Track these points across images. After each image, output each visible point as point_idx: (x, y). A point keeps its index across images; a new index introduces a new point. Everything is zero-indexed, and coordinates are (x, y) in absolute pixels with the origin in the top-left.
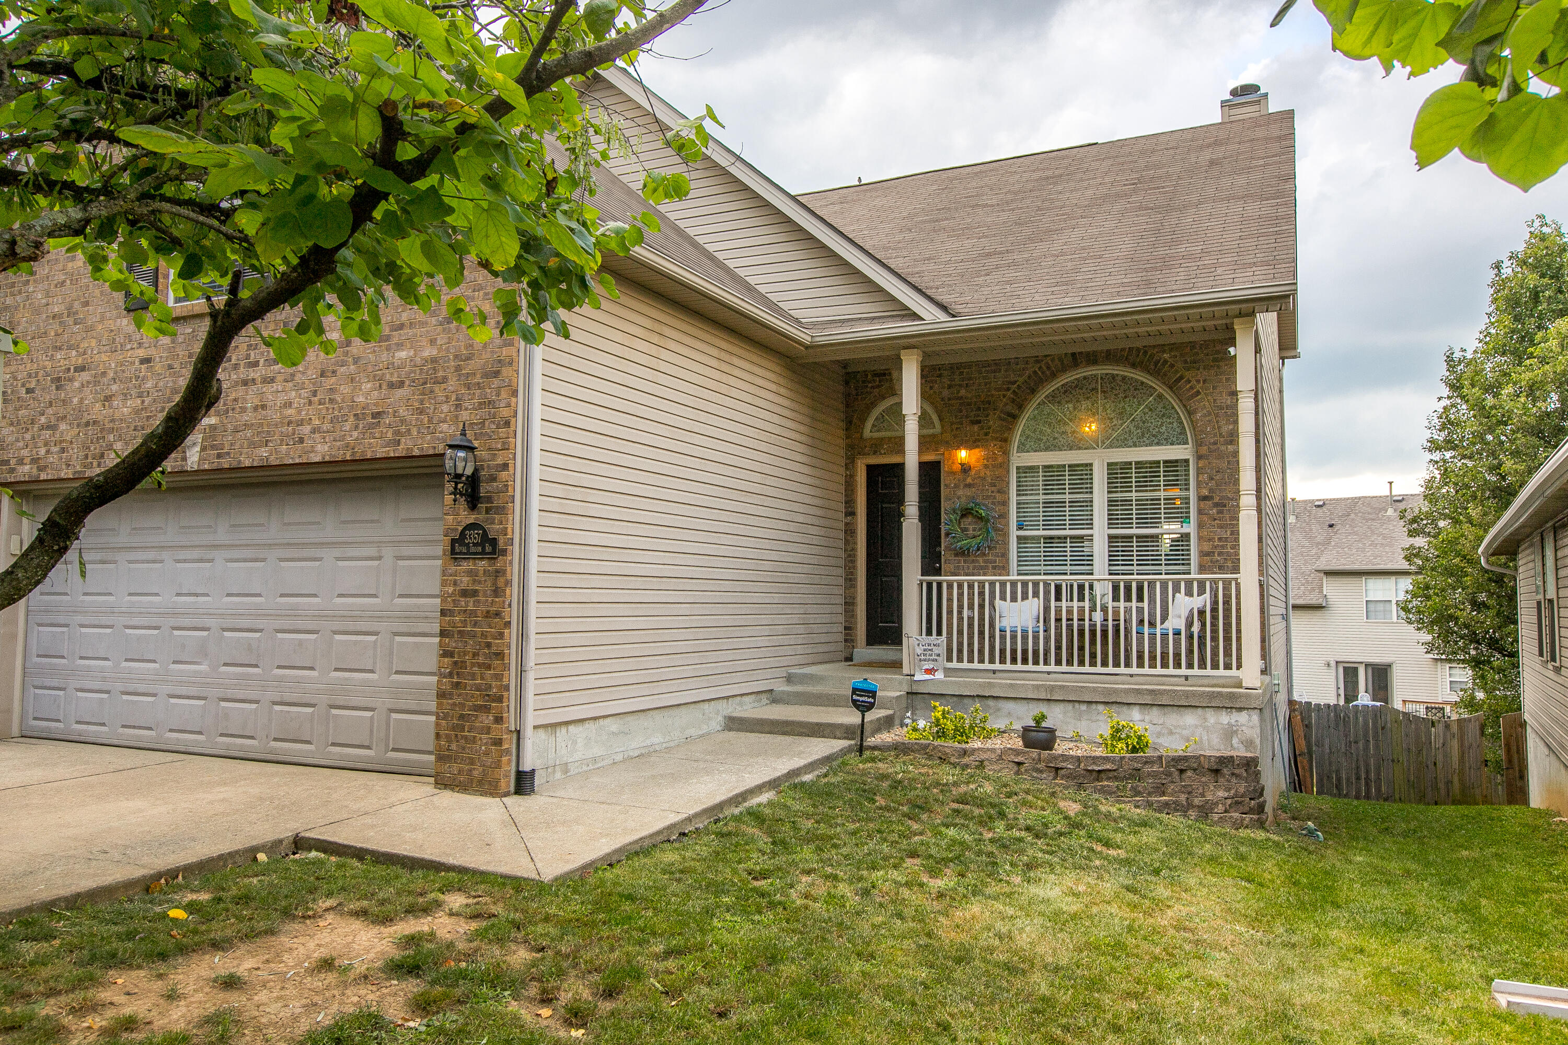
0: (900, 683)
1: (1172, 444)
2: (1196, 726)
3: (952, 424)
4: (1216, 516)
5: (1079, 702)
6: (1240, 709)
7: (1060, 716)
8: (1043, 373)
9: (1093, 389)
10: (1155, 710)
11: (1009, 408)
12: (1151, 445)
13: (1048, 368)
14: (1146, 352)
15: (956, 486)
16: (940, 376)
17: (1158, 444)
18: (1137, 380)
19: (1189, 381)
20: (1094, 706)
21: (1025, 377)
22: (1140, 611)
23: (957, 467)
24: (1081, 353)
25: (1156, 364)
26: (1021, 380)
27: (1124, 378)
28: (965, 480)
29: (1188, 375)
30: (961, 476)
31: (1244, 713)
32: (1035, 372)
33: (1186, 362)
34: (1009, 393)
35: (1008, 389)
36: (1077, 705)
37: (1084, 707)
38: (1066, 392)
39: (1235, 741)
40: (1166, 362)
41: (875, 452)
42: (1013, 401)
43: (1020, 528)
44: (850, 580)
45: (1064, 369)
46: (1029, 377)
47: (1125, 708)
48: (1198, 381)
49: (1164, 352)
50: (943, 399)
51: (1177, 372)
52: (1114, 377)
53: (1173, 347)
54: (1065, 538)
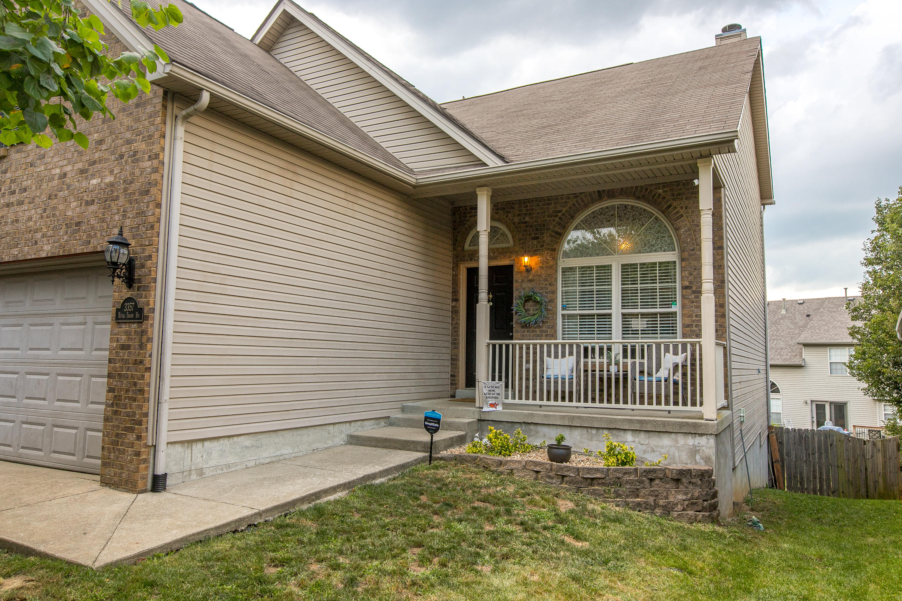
0: (474, 413)
1: (664, 251)
2: (671, 446)
3: (520, 240)
4: (694, 300)
5: (591, 428)
6: (701, 435)
7: (578, 437)
8: (579, 204)
9: (612, 215)
10: (642, 435)
11: (557, 229)
12: (650, 252)
13: (583, 201)
14: (646, 189)
15: (523, 281)
16: (512, 208)
17: (655, 251)
18: (641, 209)
19: (675, 208)
21: (567, 208)
22: (641, 365)
23: (523, 269)
24: (604, 191)
25: (653, 197)
26: (564, 209)
27: (633, 207)
28: (528, 277)
29: (675, 204)
30: (525, 274)
31: (704, 438)
32: (574, 204)
33: (673, 195)
34: (557, 219)
35: (556, 216)
36: (590, 430)
38: (594, 217)
39: (698, 457)
40: (660, 195)
41: (471, 260)
42: (559, 224)
43: (564, 308)
44: (455, 344)
45: (593, 201)
46: (570, 208)
47: (622, 433)
48: (682, 208)
49: (659, 188)
50: (514, 223)
51: (668, 201)
52: (626, 206)
53: (665, 185)
54: (593, 315)
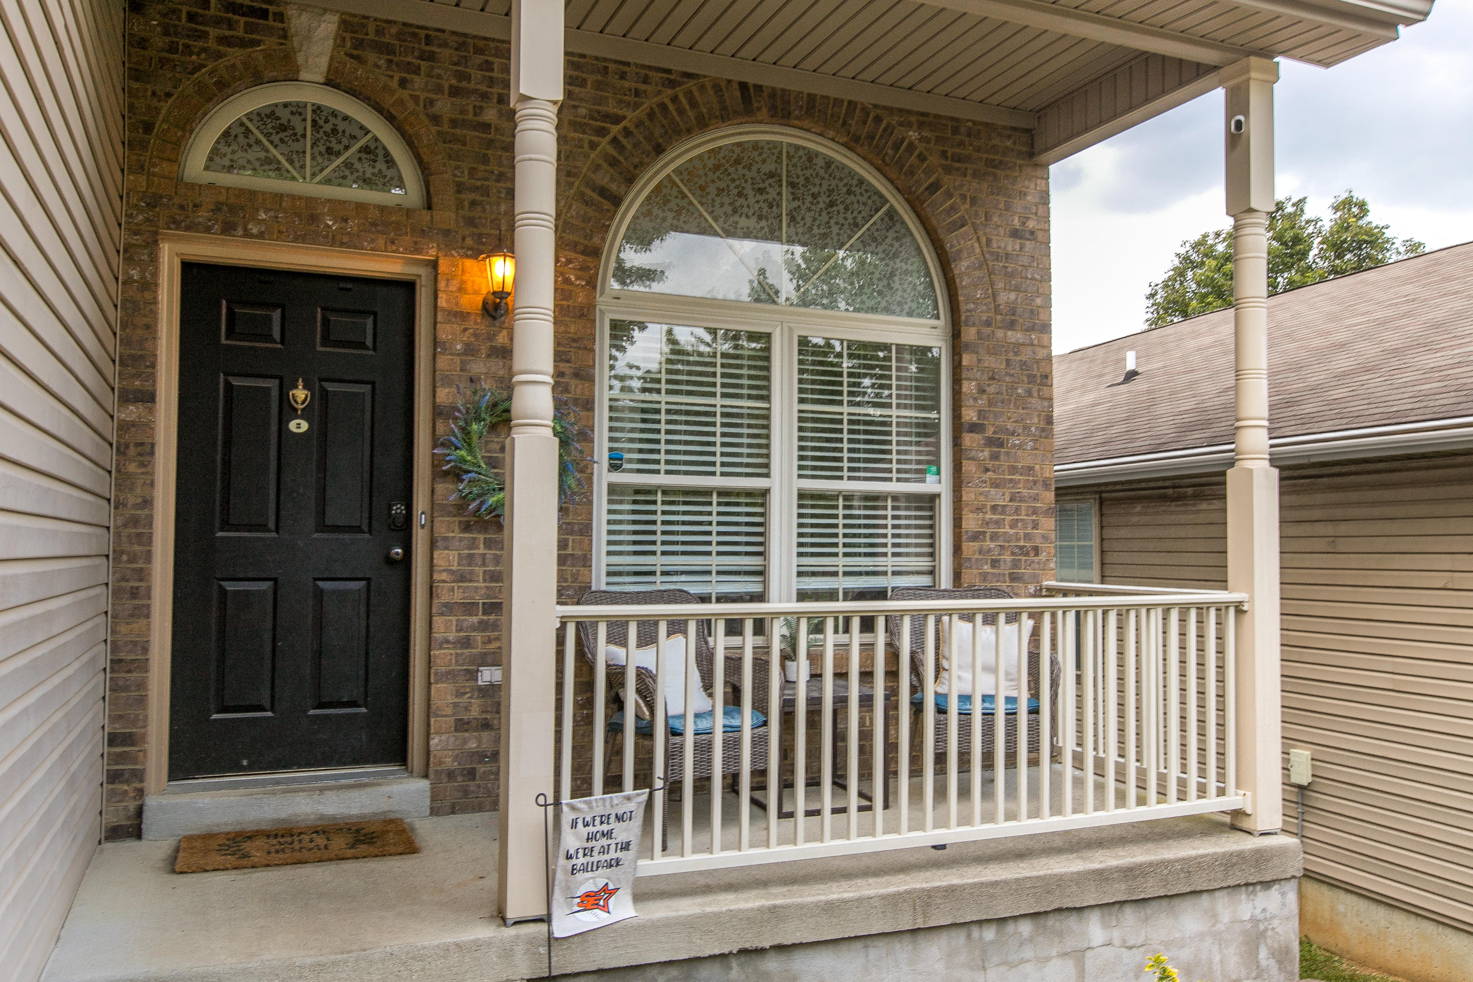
1: (910, 314)
2: (1201, 936)
3: (460, 188)
4: (990, 464)
6: (1267, 885)
8: (681, 112)
9: (771, 175)
11: (603, 179)
12: (874, 310)
13: (693, 104)
14: (878, 119)
15: (470, 351)
16: (430, 57)
17: (887, 310)
18: (852, 174)
19: (950, 196)
20: (1010, 928)
21: (641, 113)
23: (472, 302)
24: (759, 88)
25: (897, 147)
26: (631, 116)
27: (829, 163)
28: (491, 337)
29: (948, 181)
30: (482, 325)
32: (663, 106)
33: (944, 154)
34: (604, 142)
35: (601, 132)
36: (976, 932)
37: (989, 934)
38: (716, 168)
40: (911, 147)
41: (228, 229)
42: (613, 163)
43: (615, 466)
44: (134, 593)
45: (725, 116)
46: (651, 115)
47: (1072, 921)
48: (963, 197)
49: (909, 125)
50: (436, 119)
51: (928, 172)
52: (811, 156)
53: (925, 120)
54: (706, 492)
